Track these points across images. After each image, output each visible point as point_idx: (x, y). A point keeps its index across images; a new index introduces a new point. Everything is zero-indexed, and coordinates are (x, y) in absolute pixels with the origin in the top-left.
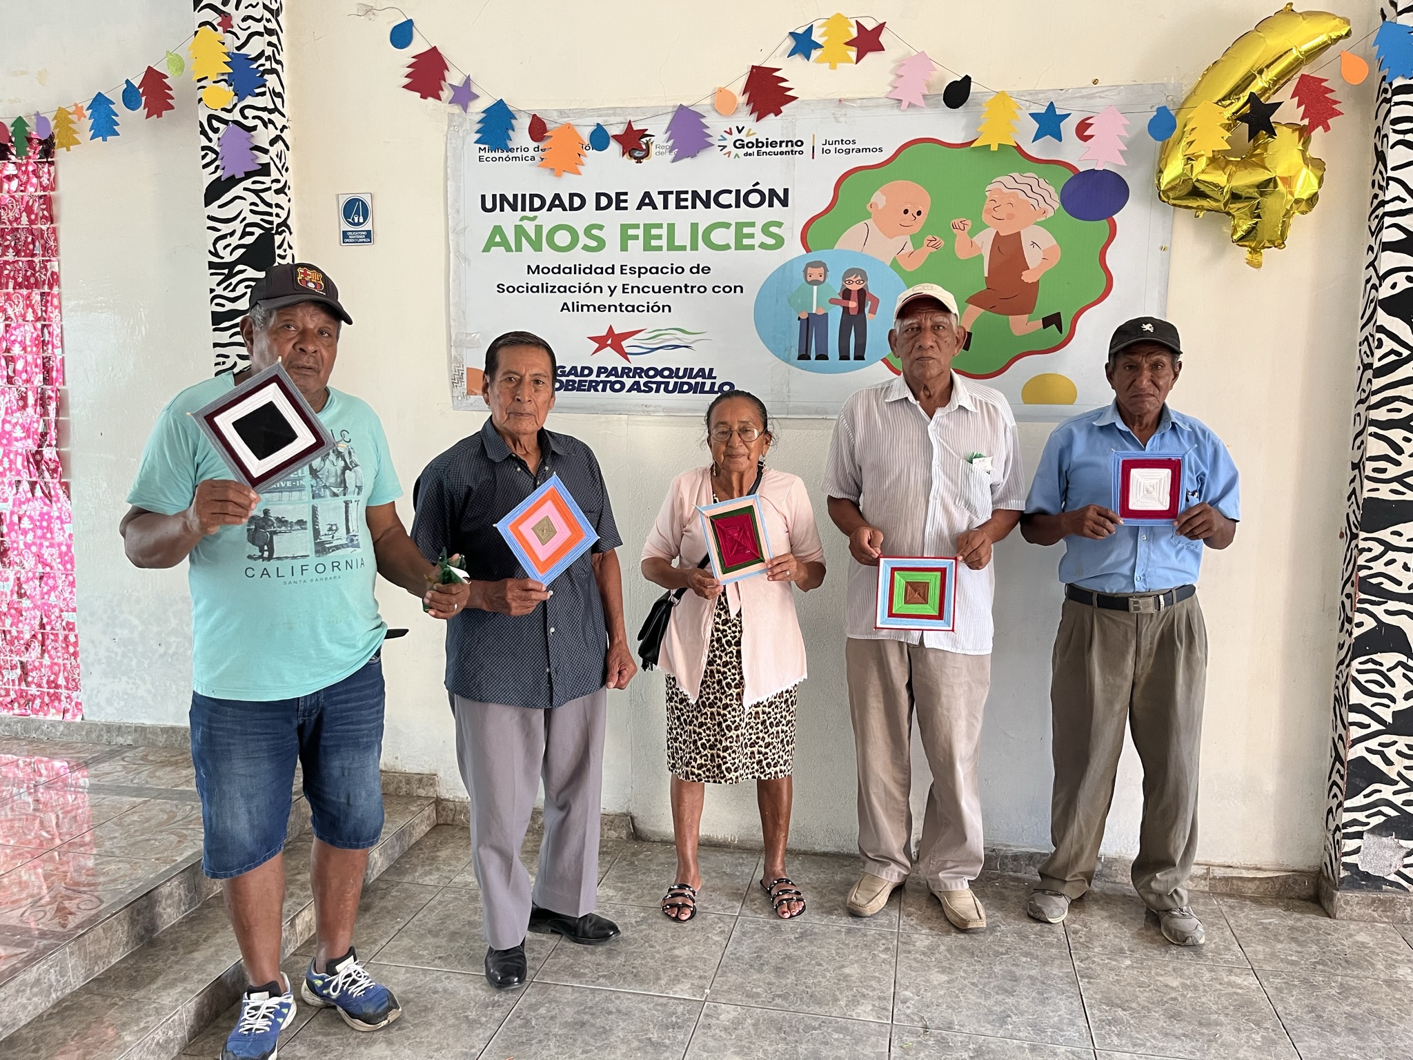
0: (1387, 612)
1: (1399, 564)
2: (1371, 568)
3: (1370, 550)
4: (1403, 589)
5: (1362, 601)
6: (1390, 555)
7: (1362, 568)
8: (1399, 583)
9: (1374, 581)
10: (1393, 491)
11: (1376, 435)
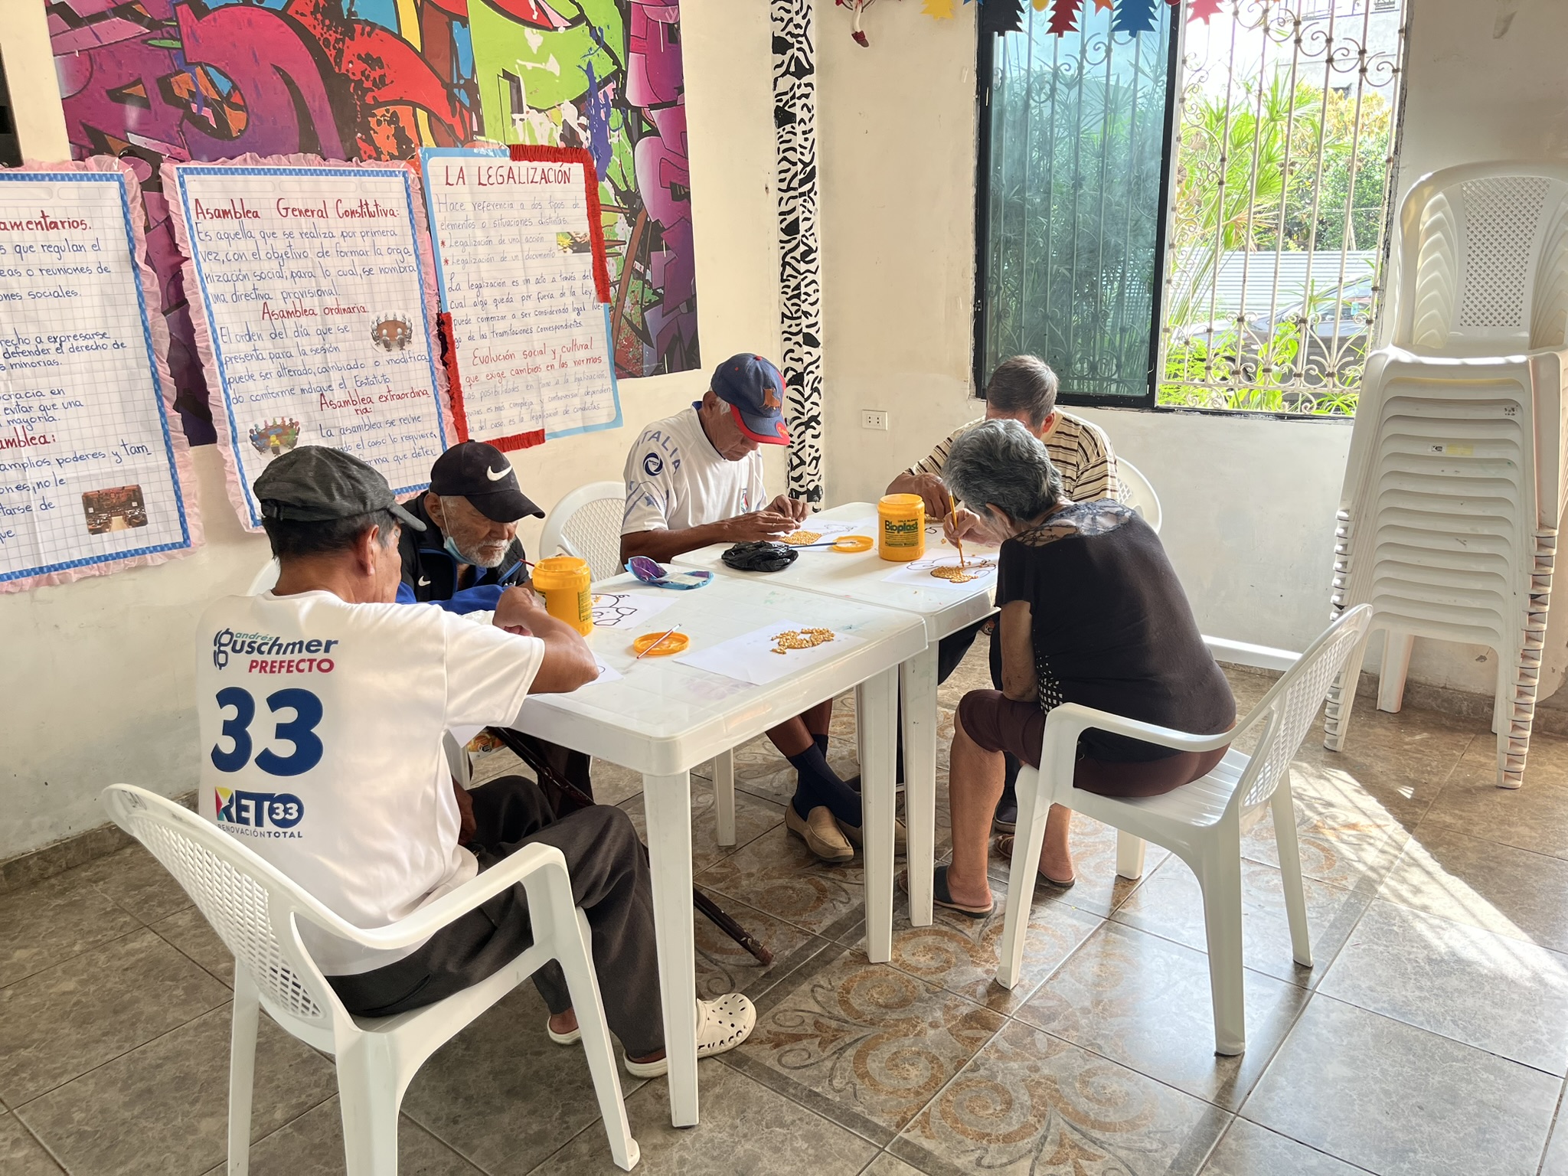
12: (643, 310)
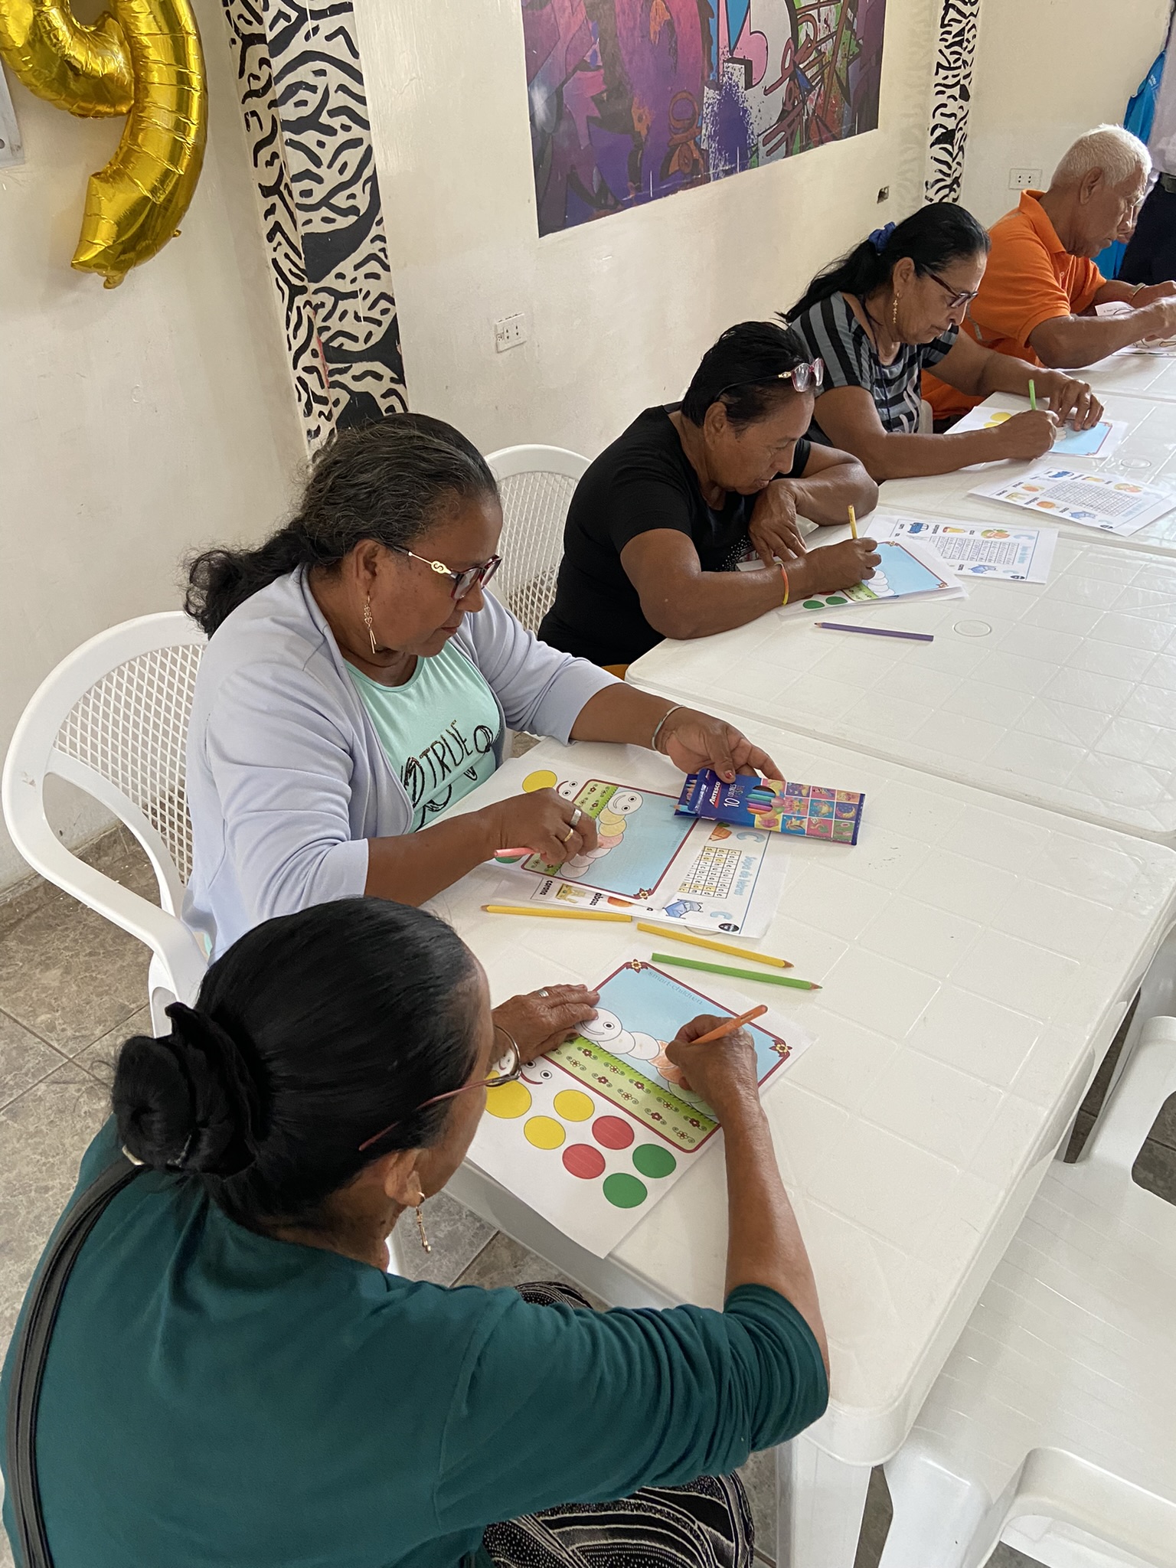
0: (356, 378)
1: (350, 316)
2: (328, 328)
3: (323, 305)
4: (359, 347)
5: (332, 373)
6: (342, 305)
7: (322, 330)
8: (355, 339)
9: (335, 344)
10: (326, 220)
11: (291, 143)
12: (849, 64)
